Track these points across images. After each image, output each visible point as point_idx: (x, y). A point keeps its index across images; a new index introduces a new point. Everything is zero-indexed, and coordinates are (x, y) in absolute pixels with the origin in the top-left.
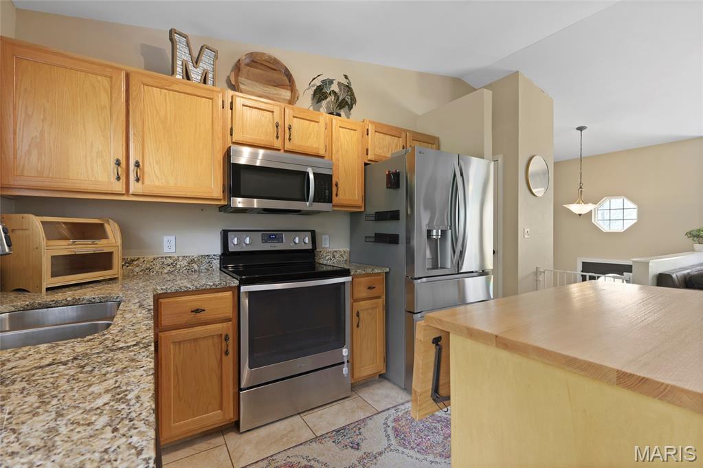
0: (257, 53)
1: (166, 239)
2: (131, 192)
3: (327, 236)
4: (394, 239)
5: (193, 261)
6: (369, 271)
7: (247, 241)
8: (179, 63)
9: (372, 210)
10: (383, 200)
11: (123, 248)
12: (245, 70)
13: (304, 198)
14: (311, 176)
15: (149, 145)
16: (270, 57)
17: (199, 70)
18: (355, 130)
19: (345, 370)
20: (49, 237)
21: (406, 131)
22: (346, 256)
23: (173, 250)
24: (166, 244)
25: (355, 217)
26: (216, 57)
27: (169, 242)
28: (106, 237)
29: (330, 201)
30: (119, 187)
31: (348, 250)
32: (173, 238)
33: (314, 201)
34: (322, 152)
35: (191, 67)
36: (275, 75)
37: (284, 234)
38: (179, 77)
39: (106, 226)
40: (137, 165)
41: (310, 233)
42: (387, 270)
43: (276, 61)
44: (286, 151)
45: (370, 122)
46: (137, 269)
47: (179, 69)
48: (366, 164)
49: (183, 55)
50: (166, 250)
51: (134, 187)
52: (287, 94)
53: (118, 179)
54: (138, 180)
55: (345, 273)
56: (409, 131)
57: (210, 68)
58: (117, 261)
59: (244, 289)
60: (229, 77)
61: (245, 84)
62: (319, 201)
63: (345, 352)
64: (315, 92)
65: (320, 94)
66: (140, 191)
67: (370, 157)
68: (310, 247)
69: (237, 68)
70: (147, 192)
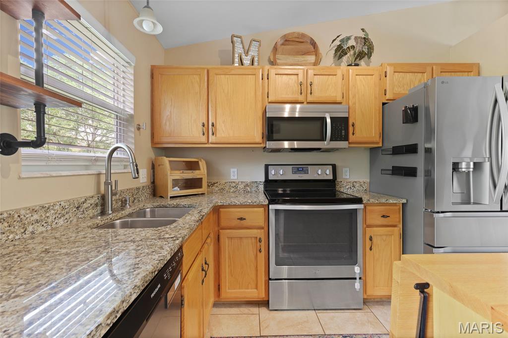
0: (289, 34)
1: (232, 170)
2: (210, 142)
3: (348, 169)
4: (411, 172)
5: (247, 185)
6: (383, 201)
7: (281, 172)
8: (236, 55)
9: (389, 145)
10: (401, 135)
11: (207, 176)
12: (280, 48)
13: (323, 139)
14: (329, 121)
15: (219, 111)
16: (298, 34)
17: (249, 57)
18: (372, 75)
19: (357, 285)
20: (172, 169)
21: (432, 65)
22: (366, 187)
23: (236, 178)
24: (232, 174)
25: (374, 151)
26: (260, 45)
27: (234, 172)
28: (199, 169)
29: (346, 138)
30: (203, 139)
31: (368, 181)
32: (236, 170)
33: (331, 140)
34: (339, 99)
35: (243, 57)
36: (302, 47)
37: (309, 167)
38: (236, 65)
39: (200, 162)
40: (213, 125)
41: (331, 166)
42: (404, 201)
43: (303, 35)
44: (308, 103)
45: (389, 65)
46: (217, 189)
47: (237, 60)
48: (384, 104)
49: (239, 49)
50: (232, 177)
51: (212, 139)
52: (312, 58)
53: (204, 134)
54: (213, 134)
55: (359, 201)
56: (436, 64)
57: (256, 54)
58: (205, 183)
59: (272, 207)
60: (269, 57)
61: (281, 58)
62: (336, 140)
63: (357, 269)
64: (336, 51)
65: (340, 52)
66: (214, 141)
67: (388, 97)
68: (331, 177)
69: (275, 49)
70: (218, 141)
